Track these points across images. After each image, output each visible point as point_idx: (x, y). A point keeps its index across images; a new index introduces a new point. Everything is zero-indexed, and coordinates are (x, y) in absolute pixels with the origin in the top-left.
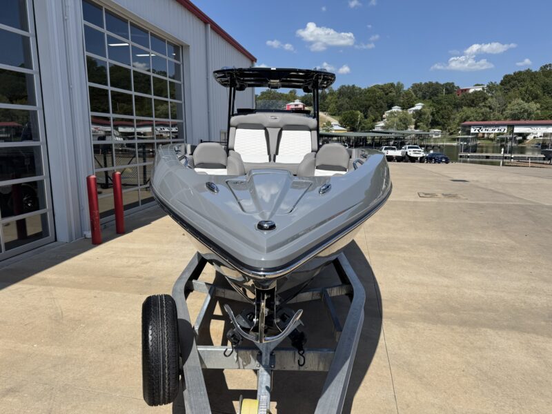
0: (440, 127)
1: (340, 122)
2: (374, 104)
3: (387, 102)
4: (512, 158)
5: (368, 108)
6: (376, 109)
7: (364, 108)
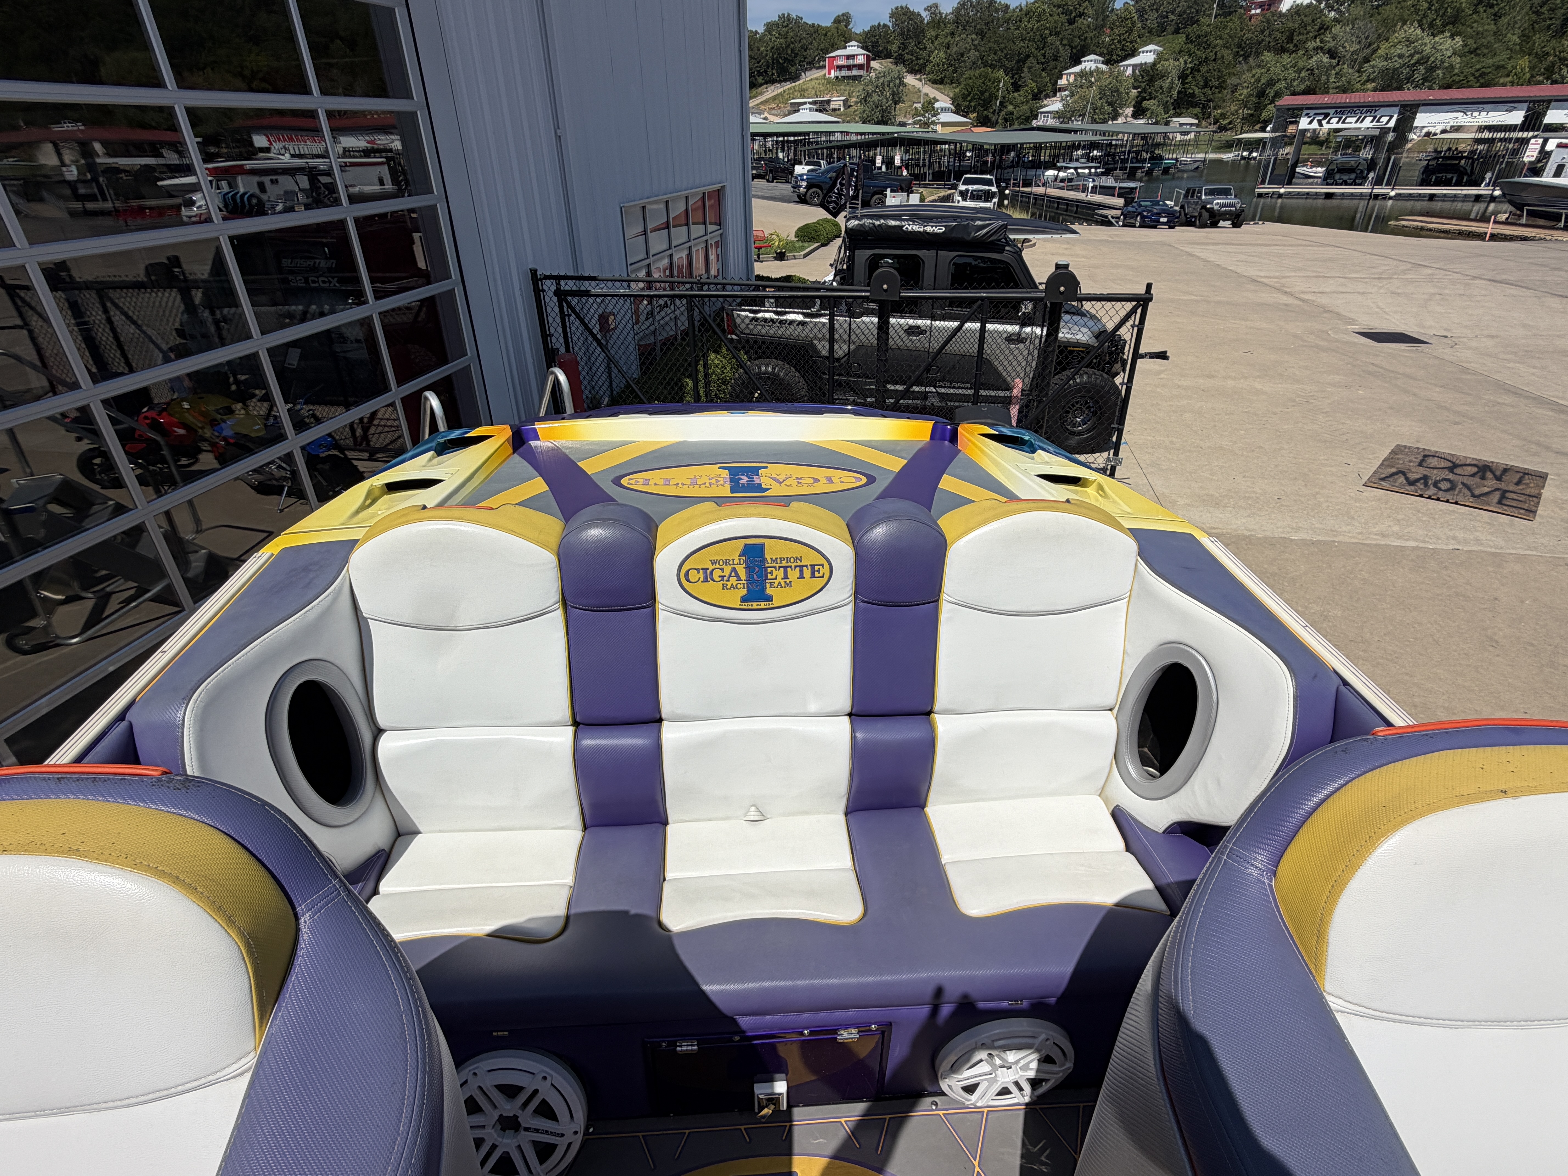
0: (1197, 110)
1: (954, 100)
2: (1040, 49)
3: (1070, 44)
4: (1391, 198)
5: (1025, 61)
6: (1043, 64)
7: (1013, 63)
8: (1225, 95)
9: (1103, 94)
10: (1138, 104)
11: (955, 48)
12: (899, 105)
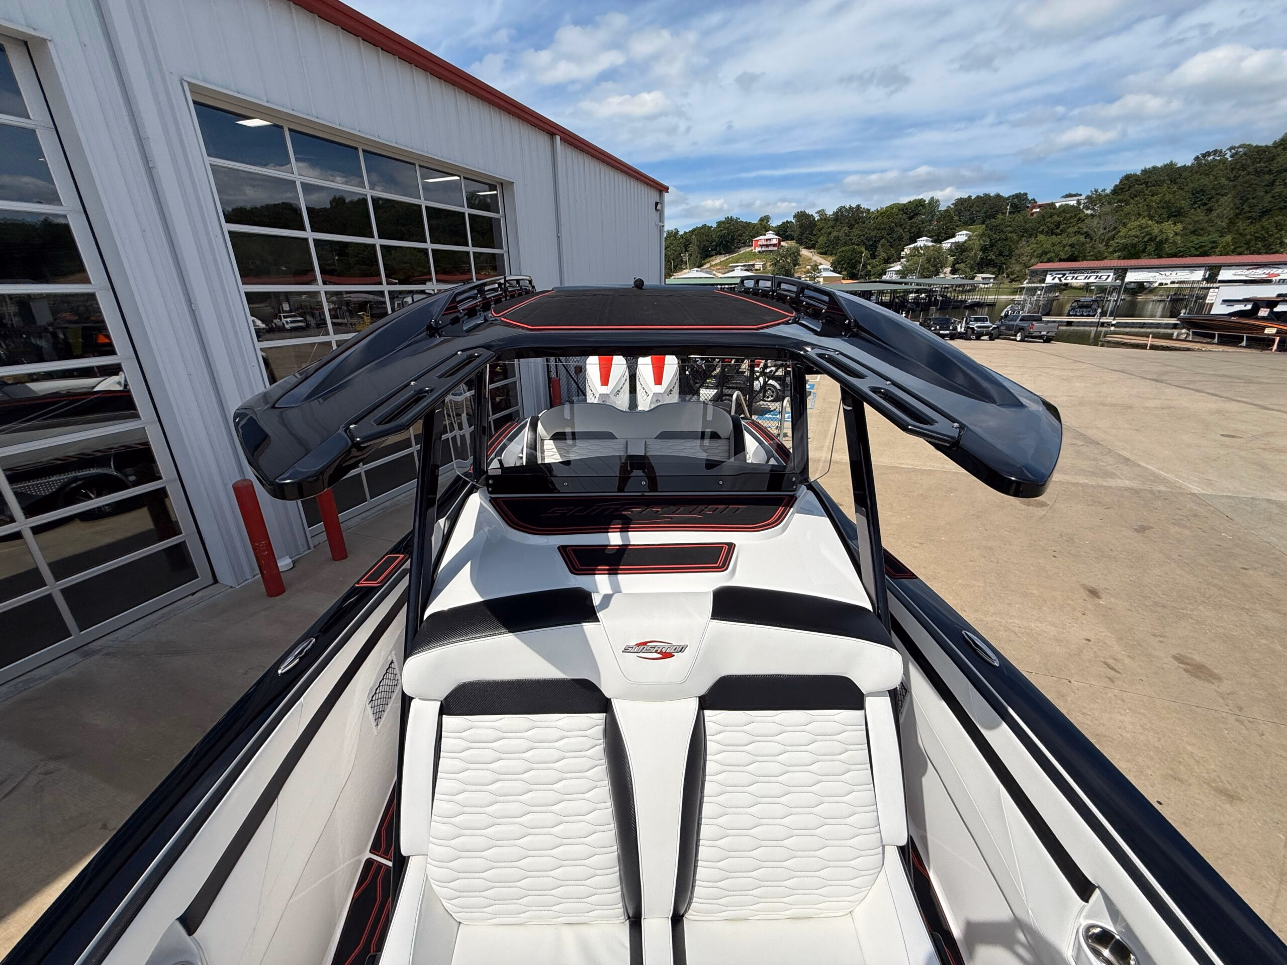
0: (994, 270)
1: (832, 264)
2: (888, 234)
3: (909, 231)
4: (1113, 325)
5: (879, 241)
6: (891, 243)
7: (871, 242)
8: (1013, 261)
9: (929, 260)
10: (953, 266)
11: (834, 234)
12: (797, 267)
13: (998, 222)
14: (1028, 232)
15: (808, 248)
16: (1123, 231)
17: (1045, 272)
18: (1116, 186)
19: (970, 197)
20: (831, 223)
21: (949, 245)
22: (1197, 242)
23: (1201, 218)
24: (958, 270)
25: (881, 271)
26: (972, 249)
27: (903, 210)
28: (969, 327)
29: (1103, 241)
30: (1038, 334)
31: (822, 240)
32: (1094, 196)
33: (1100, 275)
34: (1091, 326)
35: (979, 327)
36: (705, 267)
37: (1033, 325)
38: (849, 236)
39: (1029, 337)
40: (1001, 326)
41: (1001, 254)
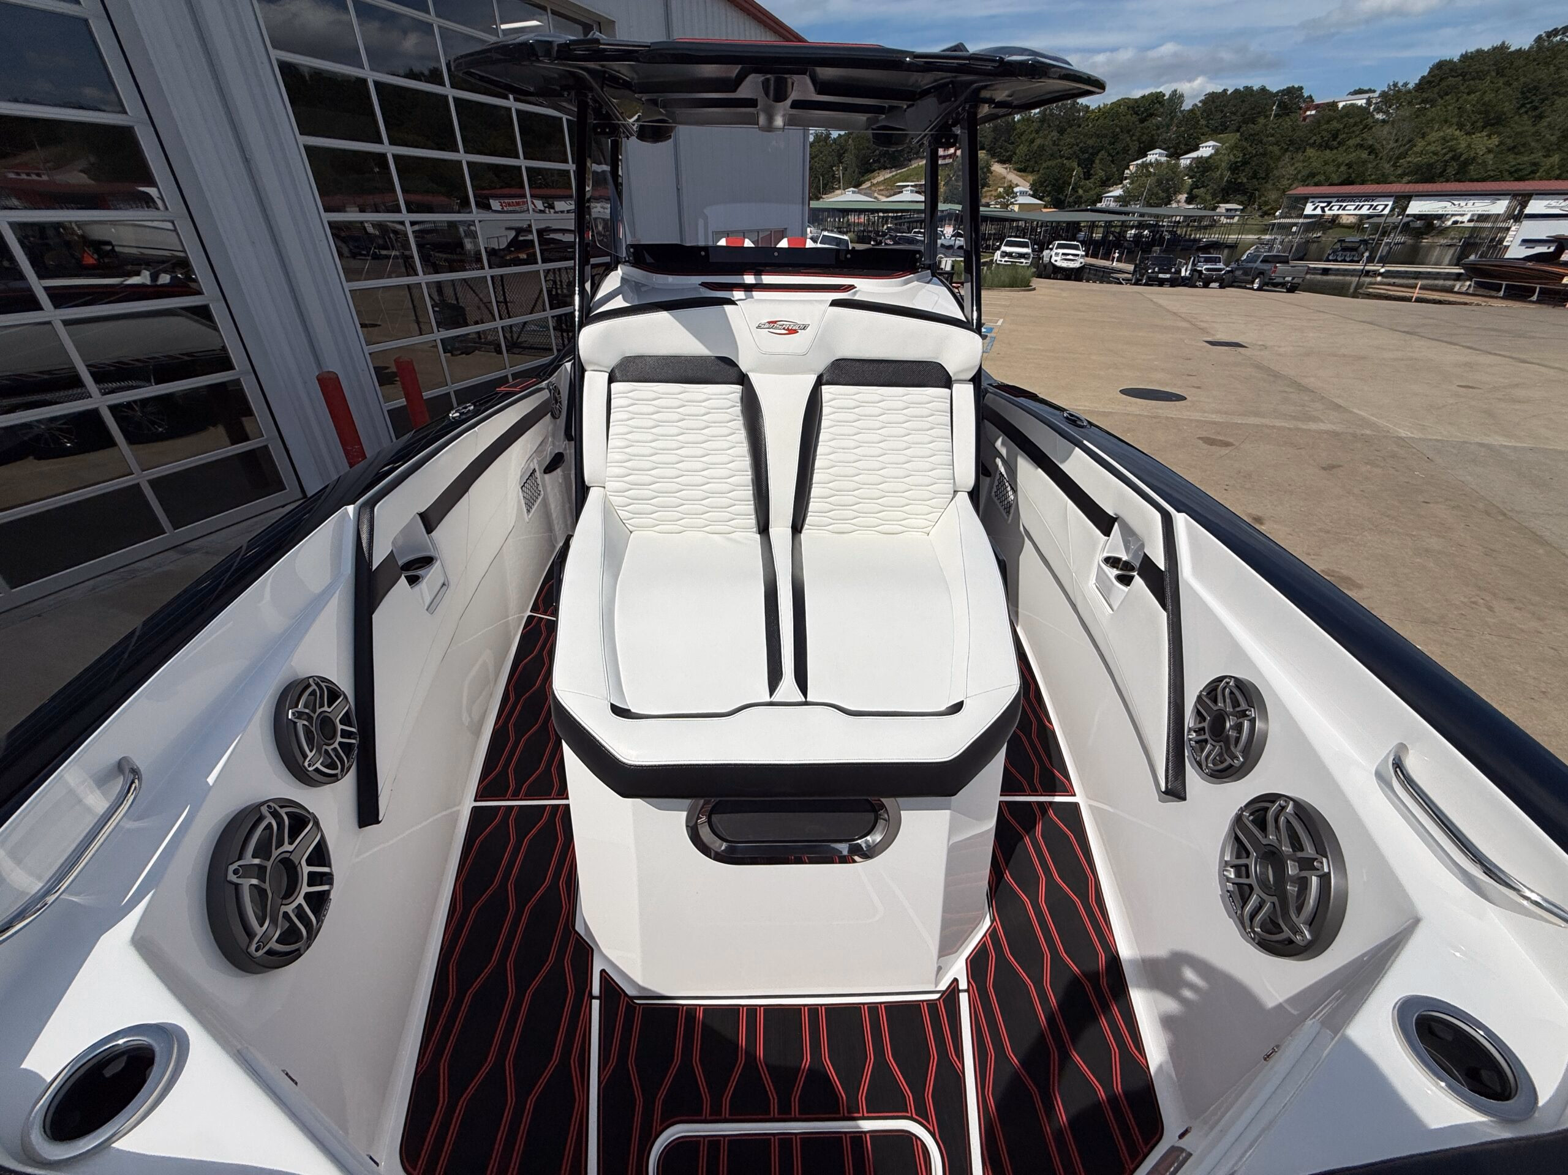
0: (1244, 198)
2: (1111, 144)
3: (1138, 140)
4: (1381, 274)
5: (1097, 154)
6: (1113, 157)
7: (1086, 156)
8: (1269, 186)
9: (1159, 182)
10: (1190, 193)
11: (1038, 142)
12: (986, 189)
13: (1257, 128)
14: (1295, 145)
15: (1002, 162)
16: (1421, 144)
17: (1305, 199)
18: (1423, 78)
19: (1225, 91)
20: (1036, 125)
21: (1188, 162)
22: (1513, 163)
23: (1525, 128)
24: (1197, 196)
25: (1095, 198)
26: (1217, 168)
27: (1133, 108)
28: (1196, 270)
29: (1391, 159)
30: (1280, 280)
31: (1022, 149)
32: (1391, 92)
33: (1375, 204)
34: (1352, 276)
35: (1207, 270)
36: (864, 186)
37: (1276, 267)
38: (1058, 145)
39: (1270, 284)
40: (1237, 269)
41: (1255, 176)
